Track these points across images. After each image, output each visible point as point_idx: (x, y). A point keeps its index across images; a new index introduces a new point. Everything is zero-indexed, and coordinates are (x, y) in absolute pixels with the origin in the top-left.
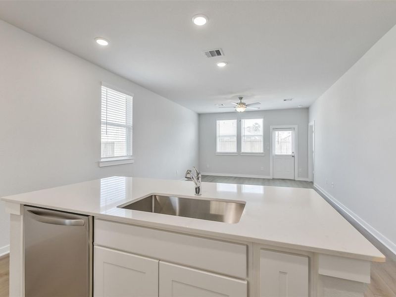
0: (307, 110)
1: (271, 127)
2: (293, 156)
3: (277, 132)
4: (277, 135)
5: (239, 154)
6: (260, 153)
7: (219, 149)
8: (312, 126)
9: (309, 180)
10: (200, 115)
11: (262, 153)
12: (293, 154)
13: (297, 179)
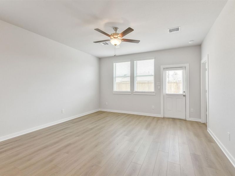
0: (199, 47)
1: (162, 67)
2: (184, 96)
3: (167, 72)
4: (167, 74)
5: (132, 93)
6: (151, 92)
7: (116, 89)
8: (204, 64)
9: (202, 120)
10: (100, 59)
11: (154, 92)
12: (184, 94)
13: (188, 119)
